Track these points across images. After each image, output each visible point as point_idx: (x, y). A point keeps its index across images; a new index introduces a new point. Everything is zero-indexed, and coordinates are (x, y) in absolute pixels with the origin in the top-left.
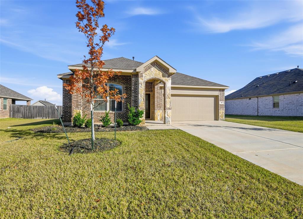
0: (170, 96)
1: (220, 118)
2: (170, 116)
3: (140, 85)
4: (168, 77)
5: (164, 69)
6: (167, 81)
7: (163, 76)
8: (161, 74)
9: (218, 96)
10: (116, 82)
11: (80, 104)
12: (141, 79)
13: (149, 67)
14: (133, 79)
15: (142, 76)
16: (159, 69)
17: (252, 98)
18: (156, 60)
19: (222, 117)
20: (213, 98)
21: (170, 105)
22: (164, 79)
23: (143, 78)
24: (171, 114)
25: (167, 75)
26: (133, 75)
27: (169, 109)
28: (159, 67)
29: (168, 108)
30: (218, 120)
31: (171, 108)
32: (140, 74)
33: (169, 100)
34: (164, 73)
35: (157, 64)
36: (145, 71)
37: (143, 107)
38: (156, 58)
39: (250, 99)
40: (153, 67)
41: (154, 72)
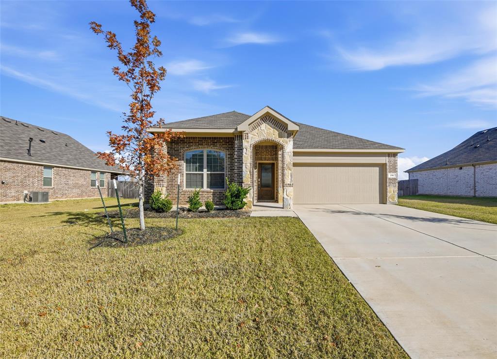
0: (291, 167)
1: (389, 200)
2: (292, 197)
3: (244, 150)
4: (288, 137)
5: (281, 126)
6: (287, 143)
7: (280, 136)
8: (277, 133)
9: (386, 164)
10: (216, 147)
11: (162, 179)
12: (247, 141)
13: (258, 123)
14: (236, 142)
15: (248, 137)
16: (273, 126)
17: (465, 168)
18: (268, 113)
19: (393, 198)
20: (378, 168)
21: (291, 179)
22: (281, 141)
23: (249, 140)
24: (292, 194)
25: (286, 134)
26: (235, 136)
27: (290, 185)
28: (274, 123)
29: (288, 184)
30: (386, 204)
31: (292, 184)
32: (244, 135)
33: (290, 172)
34: (281, 131)
35: (271, 119)
36: (252, 130)
37: (249, 183)
38: (267, 110)
39: (461, 168)
40: (264, 124)
41: (266, 131)
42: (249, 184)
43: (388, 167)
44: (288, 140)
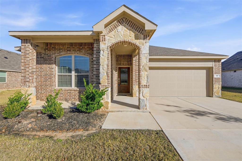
0: (148, 69)
1: (215, 94)
2: (148, 98)
3: (102, 52)
4: (144, 39)
5: (137, 28)
6: (143, 44)
7: (137, 38)
8: (133, 34)
9: (212, 67)
12: (104, 43)
13: (115, 26)
15: (105, 39)
16: (129, 28)
17: (238, 71)
18: (124, 13)
19: (218, 93)
21: (147, 81)
22: (137, 42)
23: (106, 42)
24: (148, 95)
25: (142, 36)
26: (94, 40)
27: (146, 86)
28: (130, 24)
29: (144, 85)
30: (212, 97)
31: (149, 85)
32: (101, 38)
33: (146, 73)
34: (137, 33)
35: (127, 21)
36: (109, 32)
37: (106, 84)
38: (123, 9)
39: (235, 71)
40: (121, 26)
41: (122, 33)
42: (106, 86)
43: (214, 70)
44: (144, 41)
